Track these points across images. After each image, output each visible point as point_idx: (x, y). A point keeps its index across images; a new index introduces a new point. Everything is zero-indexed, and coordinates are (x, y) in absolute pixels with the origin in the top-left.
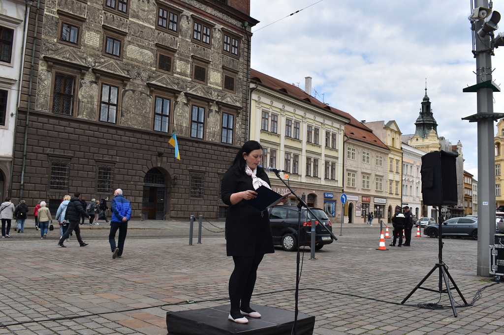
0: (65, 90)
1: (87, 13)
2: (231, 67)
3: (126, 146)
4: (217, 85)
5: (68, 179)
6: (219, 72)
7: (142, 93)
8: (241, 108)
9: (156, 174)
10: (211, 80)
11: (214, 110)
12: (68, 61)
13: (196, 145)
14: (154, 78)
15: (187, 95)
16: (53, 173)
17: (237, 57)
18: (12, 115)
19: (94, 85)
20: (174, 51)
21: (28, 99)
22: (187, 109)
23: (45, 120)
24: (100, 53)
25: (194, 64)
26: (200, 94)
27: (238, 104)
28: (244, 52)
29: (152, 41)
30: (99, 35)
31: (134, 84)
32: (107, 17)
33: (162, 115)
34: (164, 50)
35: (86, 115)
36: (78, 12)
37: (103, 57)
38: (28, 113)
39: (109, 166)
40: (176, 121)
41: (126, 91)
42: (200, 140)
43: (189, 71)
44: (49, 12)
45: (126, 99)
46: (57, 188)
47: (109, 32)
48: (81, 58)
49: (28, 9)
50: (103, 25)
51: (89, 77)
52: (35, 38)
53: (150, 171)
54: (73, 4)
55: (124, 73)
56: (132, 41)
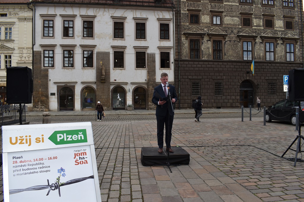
0: (195, 47)
1: (202, 6)
2: (289, 15)
3: (228, 70)
4: (280, 28)
5: (200, 90)
6: (281, 20)
7: (235, 41)
8: (298, 39)
9: (247, 83)
10: (277, 26)
11: (280, 43)
12: (195, 32)
13: (270, 65)
14: (241, 32)
15: (261, 37)
16: (193, 87)
17: (293, 8)
18: (172, 63)
19: (209, 42)
20: (252, 14)
21: (178, 54)
22: (262, 45)
23: (187, 63)
24: (210, 25)
25: (265, 19)
26: (270, 35)
27: (296, 37)
28: (298, 4)
29: (238, 12)
30: (209, 16)
31: (230, 37)
32: (212, 6)
33: (247, 51)
34: (245, 15)
35: (206, 57)
36: (197, 7)
37: (212, 26)
38: (179, 61)
39: (220, 81)
40: (256, 53)
41: (227, 41)
42: (272, 62)
43: (262, 24)
44: (184, 11)
45: (226, 46)
46: (196, 94)
47: (214, 13)
48: (201, 30)
49: (174, 12)
50: (210, 10)
51: (206, 38)
52: (178, 25)
53: (243, 82)
54: (194, 4)
55: (224, 32)
56: (227, 15)
